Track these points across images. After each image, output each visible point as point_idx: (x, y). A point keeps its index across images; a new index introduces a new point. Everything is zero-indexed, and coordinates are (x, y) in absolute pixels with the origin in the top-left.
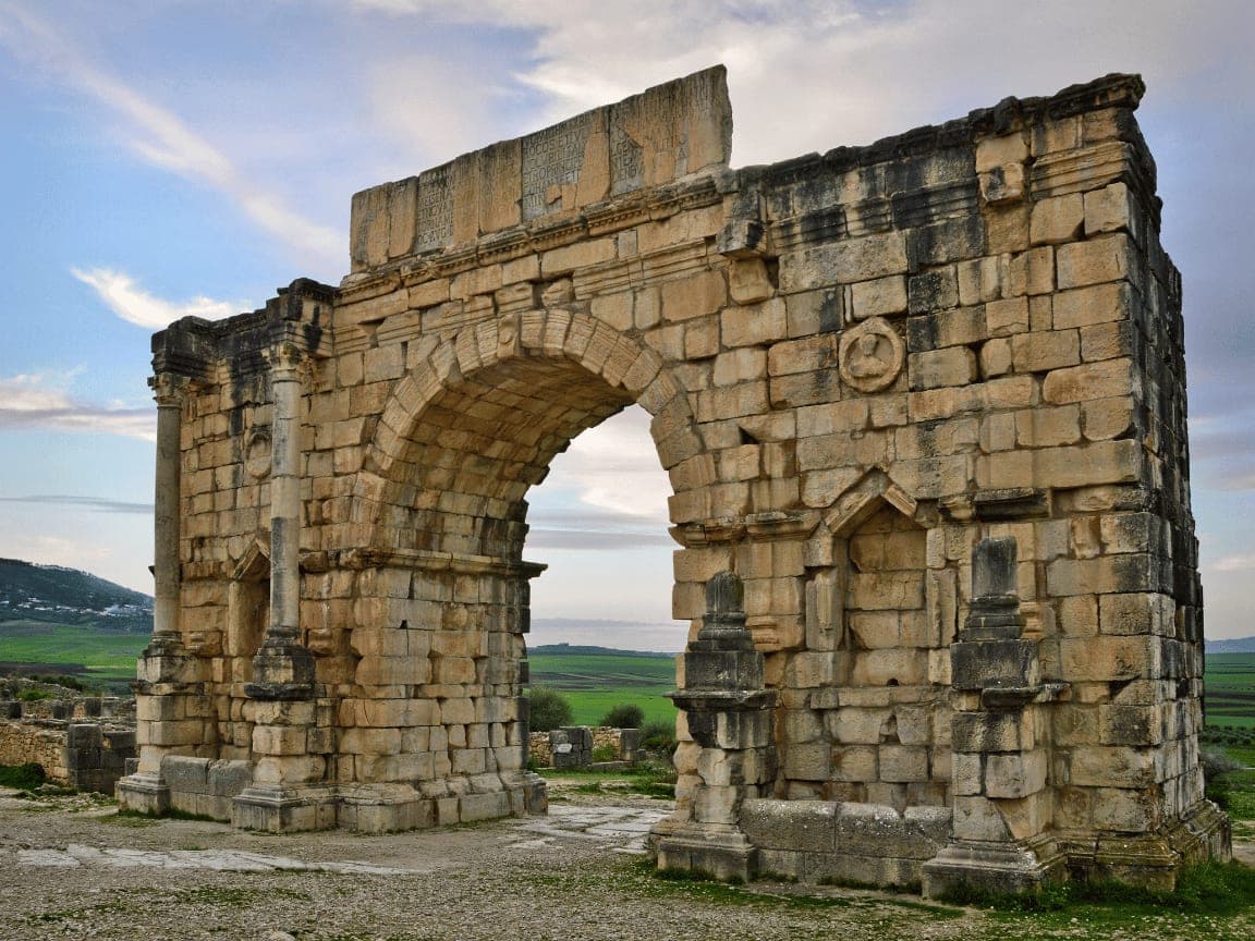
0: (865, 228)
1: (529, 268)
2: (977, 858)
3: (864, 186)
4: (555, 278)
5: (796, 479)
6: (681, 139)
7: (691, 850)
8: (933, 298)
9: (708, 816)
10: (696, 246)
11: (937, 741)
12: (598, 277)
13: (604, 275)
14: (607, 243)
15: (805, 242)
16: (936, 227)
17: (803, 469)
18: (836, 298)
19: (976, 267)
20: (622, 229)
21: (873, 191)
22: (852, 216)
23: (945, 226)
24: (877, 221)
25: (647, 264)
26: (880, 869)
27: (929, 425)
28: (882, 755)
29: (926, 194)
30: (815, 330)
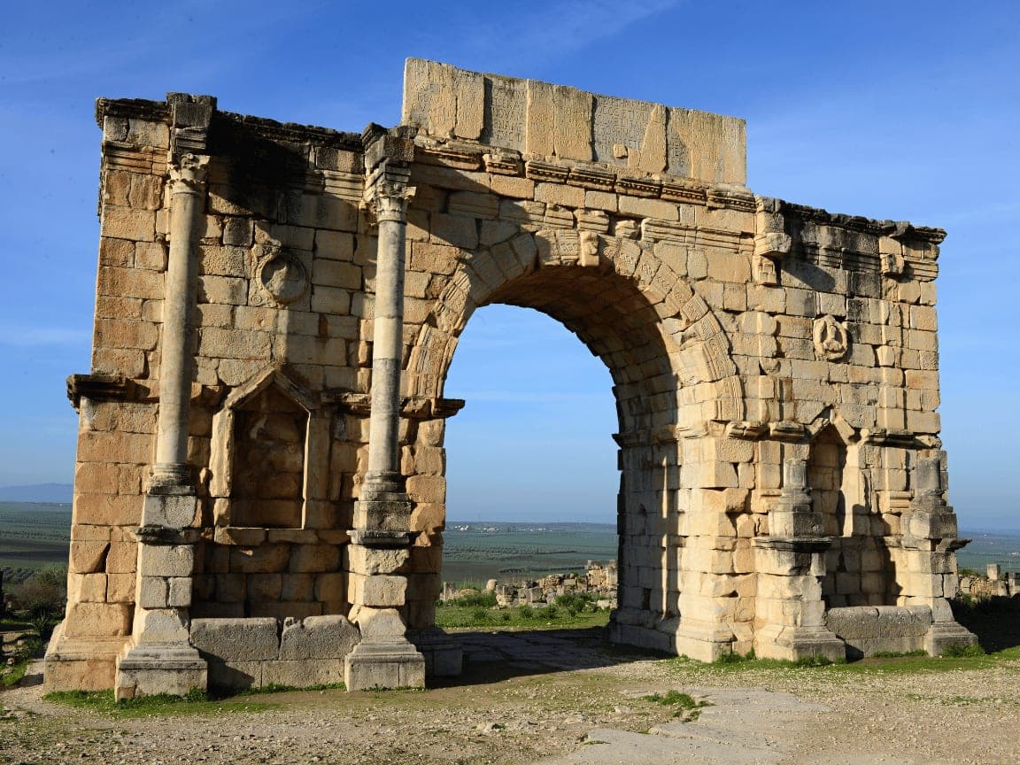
0: (827, 262)
1: (609, 202)
2: (949, 631)
3: (830, 237)
4: (628, 217)
5: (792, 404)
6: (719, 156)
7: (813, 645)
8: (858, 314)
9: (808, 622)
10: (733, 235)
11: (863, 569)
12: (664, 230)
13: (668, 230)
14: (671, 207)
15: (796, 258)
16: (860, 275)
17: (796, 398)
18: (812, 297)
19: (877, 303)
20: (684, 203)
21: (834, 242)
22: (822, 252)
23: (865, 275)
24: (834, 260)
25: (699, 234)
26: (901, 645)
27: (856, 385)
28: (838, 578)
29: (859, 254)
30: (803, 314)
